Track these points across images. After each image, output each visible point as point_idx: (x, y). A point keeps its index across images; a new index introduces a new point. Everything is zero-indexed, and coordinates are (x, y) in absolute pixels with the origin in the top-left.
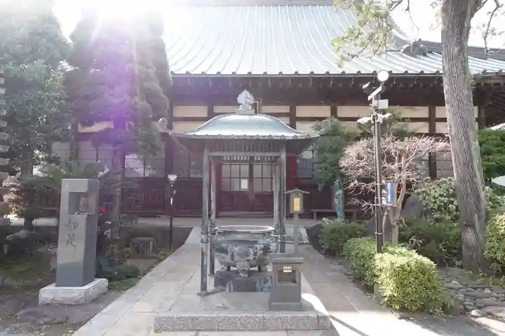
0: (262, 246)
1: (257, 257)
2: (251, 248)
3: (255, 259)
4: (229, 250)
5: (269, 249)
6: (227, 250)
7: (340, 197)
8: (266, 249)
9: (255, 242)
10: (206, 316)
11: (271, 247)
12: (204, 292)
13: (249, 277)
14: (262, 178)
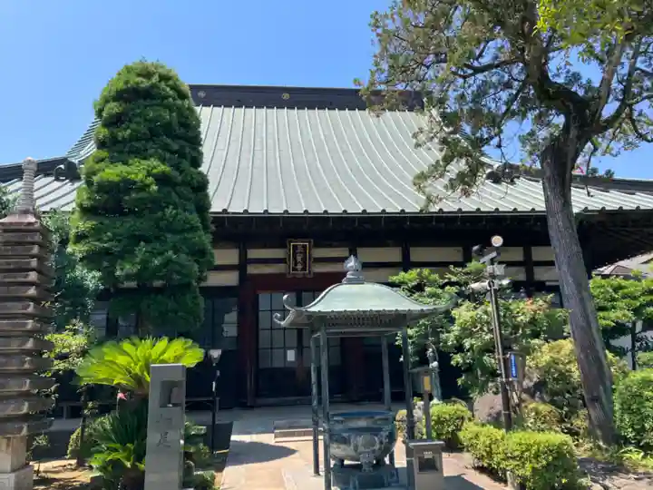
2: (377, 436)
4: (351, 440)
13: (373, 471)
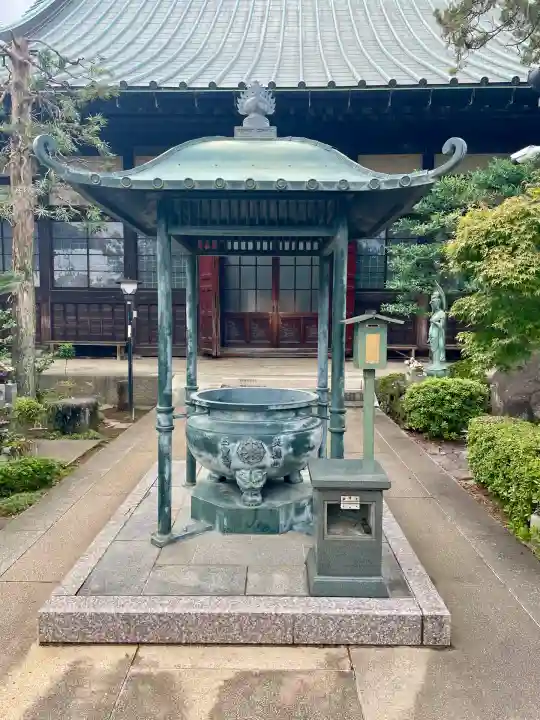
0: (291, 437)
1: (281, 461)
3: (276, 464)
4: (220, 446)
5: (308, 442)
6: (216, 446)
7: (441, 324)
8: (300, 444)
9: (279, 429)
10: (160, 610)
11: (312, 438)
12: (166, 537)
13: (263, 500)
14: (295, 289)
